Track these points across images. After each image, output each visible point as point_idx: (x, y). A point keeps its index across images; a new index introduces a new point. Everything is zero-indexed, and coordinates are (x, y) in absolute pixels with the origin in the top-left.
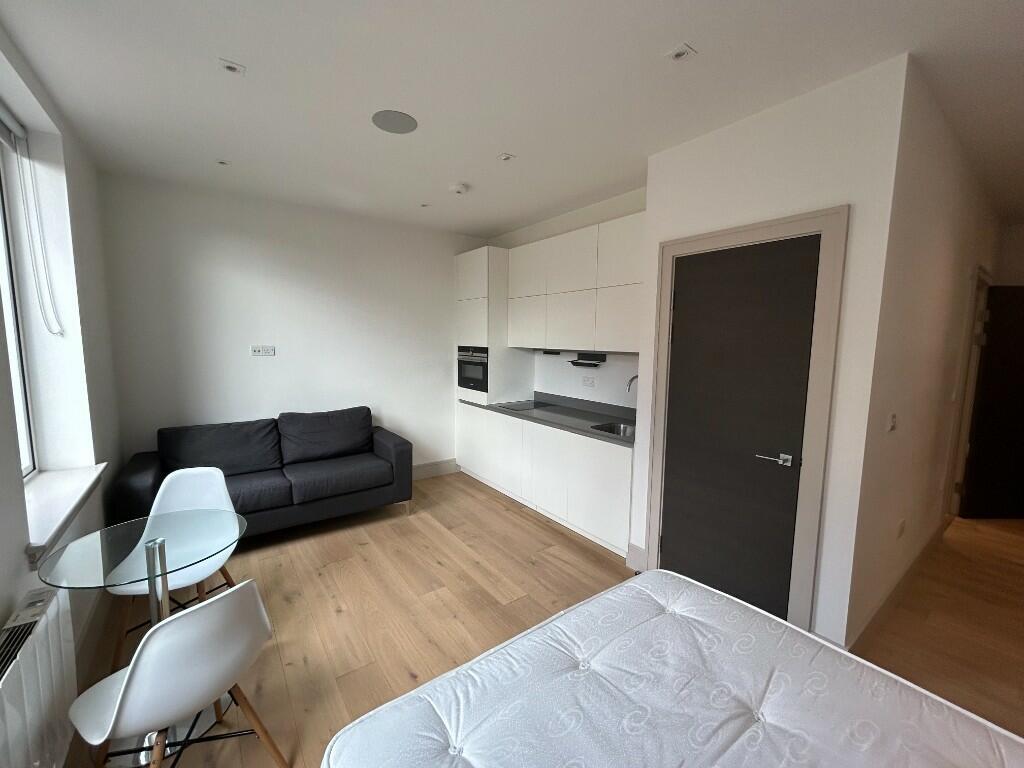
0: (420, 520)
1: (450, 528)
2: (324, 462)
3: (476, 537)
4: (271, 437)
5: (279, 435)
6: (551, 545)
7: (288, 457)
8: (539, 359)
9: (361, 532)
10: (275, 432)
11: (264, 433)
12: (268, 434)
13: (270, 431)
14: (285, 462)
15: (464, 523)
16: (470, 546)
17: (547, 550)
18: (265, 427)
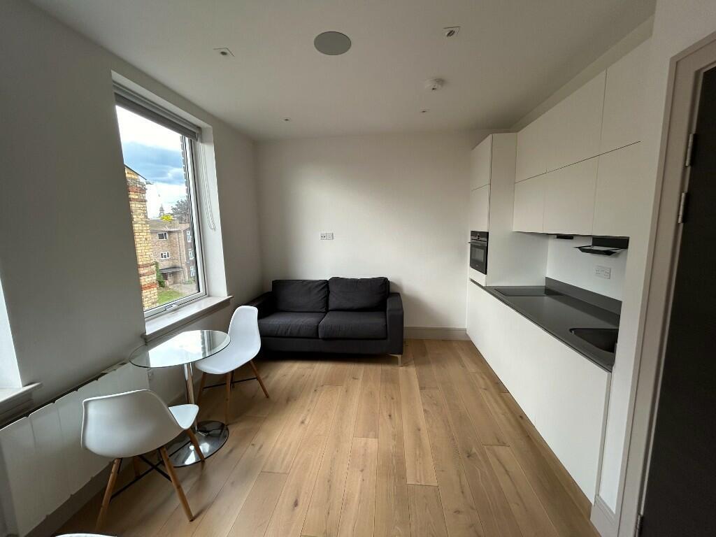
0: (407, 374)
1: (421, 388)
2: (350, 313)
3: (436, 405)
4: (323, 291)
5: (329, 292)
6: (504, 444)
7: (332, 305)
8: (553, 244)
9: (360, 370)
10: (326, 289)
11: (321, 288)
12: (321, 290)
13: (323, 288)
14: (330, 309)
15: (437, 388)
16: (425, 411)
17: (495, 448)
18: (320, 285)
